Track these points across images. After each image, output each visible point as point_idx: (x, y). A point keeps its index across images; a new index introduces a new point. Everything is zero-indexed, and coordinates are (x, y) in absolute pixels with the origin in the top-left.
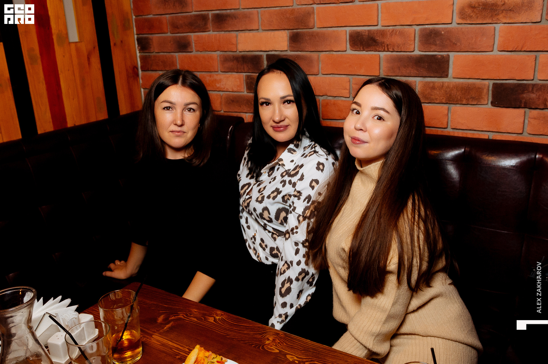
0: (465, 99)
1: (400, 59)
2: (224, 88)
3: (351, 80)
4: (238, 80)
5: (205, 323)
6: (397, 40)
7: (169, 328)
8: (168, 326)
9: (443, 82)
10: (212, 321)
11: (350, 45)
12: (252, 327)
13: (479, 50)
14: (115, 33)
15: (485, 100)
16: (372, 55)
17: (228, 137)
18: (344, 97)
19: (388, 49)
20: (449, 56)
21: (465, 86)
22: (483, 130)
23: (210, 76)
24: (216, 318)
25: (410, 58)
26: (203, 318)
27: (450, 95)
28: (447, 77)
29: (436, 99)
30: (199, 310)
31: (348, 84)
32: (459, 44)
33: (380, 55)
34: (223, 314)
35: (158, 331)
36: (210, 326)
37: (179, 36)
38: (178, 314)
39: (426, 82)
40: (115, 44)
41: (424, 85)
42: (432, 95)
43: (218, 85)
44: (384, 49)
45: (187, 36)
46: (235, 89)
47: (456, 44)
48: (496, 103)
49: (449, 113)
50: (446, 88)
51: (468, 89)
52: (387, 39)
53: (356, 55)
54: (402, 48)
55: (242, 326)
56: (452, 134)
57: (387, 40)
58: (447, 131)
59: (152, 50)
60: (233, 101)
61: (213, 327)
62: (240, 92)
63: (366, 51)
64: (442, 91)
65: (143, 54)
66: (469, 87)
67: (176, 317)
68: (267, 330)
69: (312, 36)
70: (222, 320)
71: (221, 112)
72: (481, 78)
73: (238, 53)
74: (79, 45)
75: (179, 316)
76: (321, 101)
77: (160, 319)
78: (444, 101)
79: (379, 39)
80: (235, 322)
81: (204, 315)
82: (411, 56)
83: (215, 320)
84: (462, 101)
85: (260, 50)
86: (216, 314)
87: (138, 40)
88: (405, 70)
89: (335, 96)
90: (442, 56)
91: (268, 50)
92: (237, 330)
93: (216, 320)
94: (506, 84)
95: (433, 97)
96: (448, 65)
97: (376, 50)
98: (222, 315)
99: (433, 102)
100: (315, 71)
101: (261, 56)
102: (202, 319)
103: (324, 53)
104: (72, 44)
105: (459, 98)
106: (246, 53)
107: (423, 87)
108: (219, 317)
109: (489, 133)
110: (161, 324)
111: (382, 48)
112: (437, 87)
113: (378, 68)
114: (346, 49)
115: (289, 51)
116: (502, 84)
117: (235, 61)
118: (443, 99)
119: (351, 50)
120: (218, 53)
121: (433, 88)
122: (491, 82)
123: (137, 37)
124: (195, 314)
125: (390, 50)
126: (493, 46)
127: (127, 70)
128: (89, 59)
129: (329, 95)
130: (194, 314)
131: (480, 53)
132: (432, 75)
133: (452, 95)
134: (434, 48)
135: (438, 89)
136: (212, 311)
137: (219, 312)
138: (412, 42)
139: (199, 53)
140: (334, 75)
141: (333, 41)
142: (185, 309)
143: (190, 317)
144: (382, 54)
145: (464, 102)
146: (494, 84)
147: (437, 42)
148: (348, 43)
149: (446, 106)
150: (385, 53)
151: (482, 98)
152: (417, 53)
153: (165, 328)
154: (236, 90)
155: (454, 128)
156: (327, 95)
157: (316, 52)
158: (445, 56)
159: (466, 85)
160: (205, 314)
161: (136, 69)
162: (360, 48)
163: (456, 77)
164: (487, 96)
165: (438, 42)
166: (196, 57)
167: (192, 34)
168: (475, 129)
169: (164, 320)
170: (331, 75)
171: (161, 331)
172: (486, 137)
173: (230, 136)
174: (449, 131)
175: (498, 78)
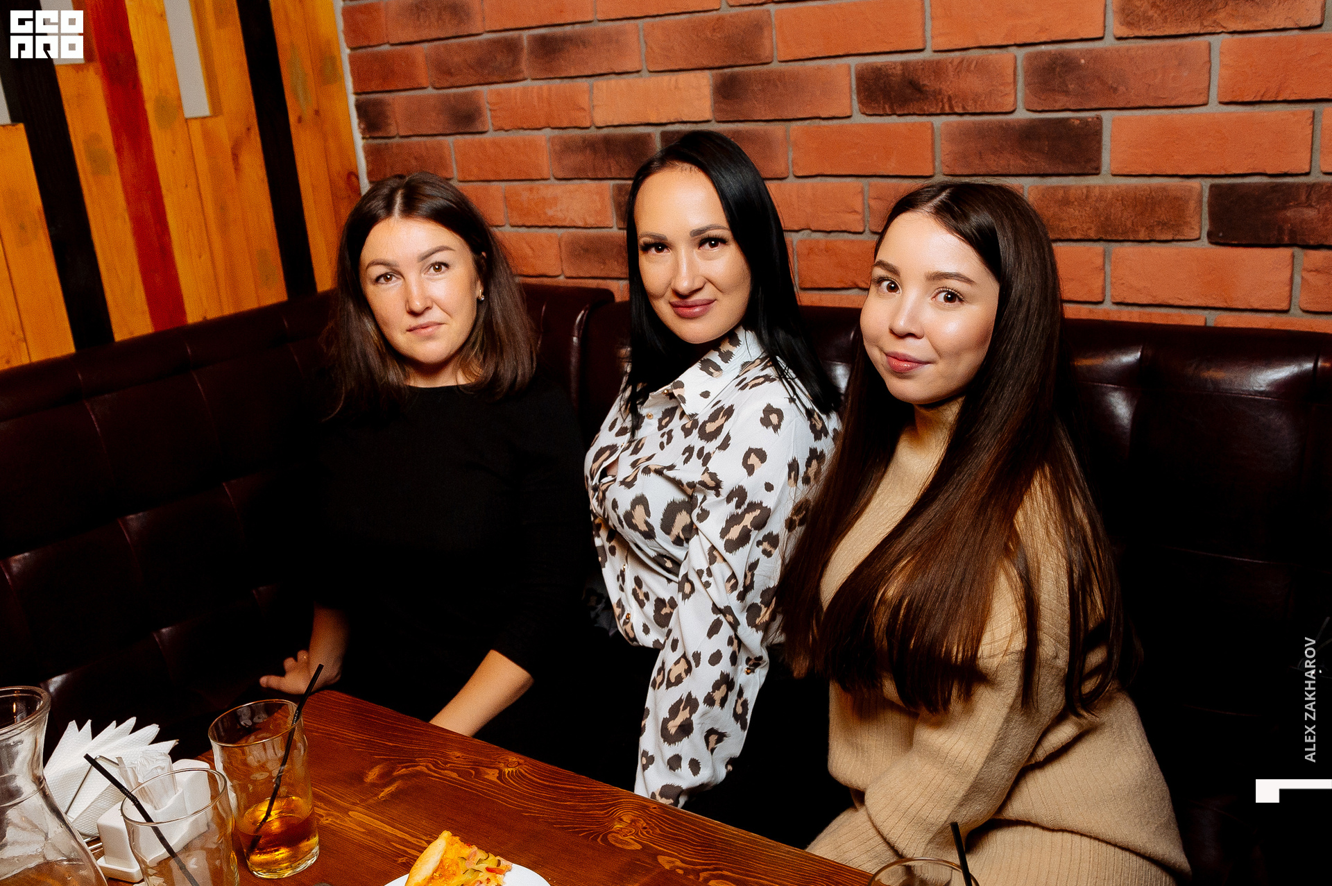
0: (1142, 226)
1: (981, 133)
2: (565, 220)
3: (866, 188)
4: (597, 198)
5: (477, 782)
6: (973, 83)
7: (392, 795)
8: (388, 790)
9: (1088, 187)
10: (495, 779)
11: (860, 102)
12: (586, 791)
13: (1173, 103)
14: (300, 93)
15: (1193, 228)
16: (913, 124)
17: (575, 339)
18: (850, 232)
19: (951, 107)
20: (1099, 119)
21: (1142, 193)
22: (1192, 304)
23: (531, 190)
24: (505, 772)
25: (1006, 129)
26: (473, 772)
27: (1107, 219)
28: (1097, 174)
29: (1074, 229)
30: (468, 754)
31: (860, 198)
32: (1122, 89)
33: (932, 124)
34: (521, 761)
35: (362, 801)
36: (488, 790)
37: (455, 95)
38: (416, 762)
39: (1048, 188)
40: (300, 120)
41: (1043, 195)
42: (1061, 220)
43: (550, 212)
44: (943, 108)
45: (474, 93)
46: (591, 221)
47: (1115, 90)
48: (1221, 234)
49: (1107, 261)
50: (1096, 201)
51: (1149, 201)
52: (948, 83)
53: (873, 124)
54: (986, 103)
55: (561, 788)
56: (1115, 317)
57: (948, 86)
58: (1105, 310)
59: (393, 130)
60: (586, 250)
61: (494, 792)
62: (604, 228)
63: (900, 115)
64: (1088, 209)
65: (371, 141)
66: (1153, 198)
67: (410, 769)
68: (621, 799)
69: (769, 81)
70: (519, 776)
71: (559, 278)
72: (1182, 173)
73: (593, 132)
74: (210, 123)
75: (418, 768)
76: (795, 243)
77: (372, 775)
78: (1092, 235)
79: (929, 84)
80: (547, 781)
81: (476, 765)
82: (1008, 123)
83: (501, 776)
84: (1138, 232)
85: (646, 121)
86: (504, 763)
87: (359, 106)
88: (995, 161)
89: (830, 229)
90: (1084, 121)
91: (664, 121)
92: (550, 798)
93: (504, 775)
94: (1243, 185)
95: (1065, 224)
96: (1099, 142)
97: (922, 113)
98: (519, 764)
99: (1066, 237)
100: (779, 169)
101: (649, 135)
102: (472, 774)
103: (799, 123)
104: (194, 122)
105: (1129, 224)
106: (612, 130)
107: (1039, 199)
108: (509, 769)
109: (1206, 313)
110: (373, 785)
111: (937, 105)
112: (1074, 200)
113: (929, 155)
114: (852, 112)
115: (713, 122)
116: (1232, 186)
117: (588, 152)
118: (1090, 229)
119: (862, 113)
120: (548, 132)
121: (1066, 202)
122: (1207, 183)
123: (357, 101)
124: (455, 763)
125: (957, 110)
126: (1209, 91)
127: (332, 182)
128: (235, 157)
129: (813, 229)
130: (451, 763)
131: (1176, 111)
132: (1061, 170)
133: (1112, 217)
134: (1062, 101)
135: (1076, 203)
136: (498, 754)
137: (513, 758)
138: (1009, 89)
139: (503, 134)
140: (824, 179)
141: (818, 93)
142: (433, 751)
143: (444, 770)
144: (938, 121)
145: (1142, 236)
146: (1212, 186)
147: (1069, 86)
148: (855, 97)
149: (1099, 247)
150: (944, 119)
151: (1186, 223)
152: (1022, 115)
153: (382, 794)
154: (593, 222)
155: (1119, 300)
156: (810, 229)
157: (778, 123)
158: (1090, 120)
159: (1144, 190)
160: (480, 764)
161: (354, 179)
162: (884, 108)
163: (1120, 173)
164: (1196, 218)
165: (1071, 87)
166: (495, 143)
167: (484, 89)
168: (1171, 302)
169: (381, 776)
170: (819, 178)
171: (371, 801)
172: (1200, 323)
173: (578, 337)
174: (1108, 311)
175: (1223, 172)
